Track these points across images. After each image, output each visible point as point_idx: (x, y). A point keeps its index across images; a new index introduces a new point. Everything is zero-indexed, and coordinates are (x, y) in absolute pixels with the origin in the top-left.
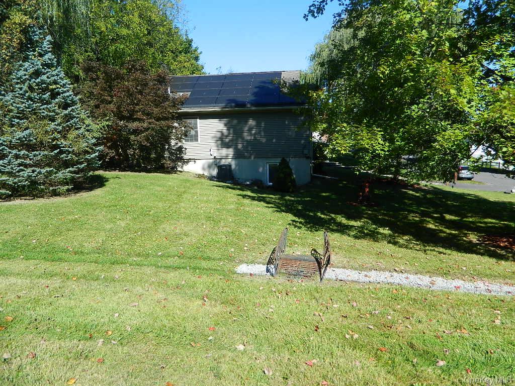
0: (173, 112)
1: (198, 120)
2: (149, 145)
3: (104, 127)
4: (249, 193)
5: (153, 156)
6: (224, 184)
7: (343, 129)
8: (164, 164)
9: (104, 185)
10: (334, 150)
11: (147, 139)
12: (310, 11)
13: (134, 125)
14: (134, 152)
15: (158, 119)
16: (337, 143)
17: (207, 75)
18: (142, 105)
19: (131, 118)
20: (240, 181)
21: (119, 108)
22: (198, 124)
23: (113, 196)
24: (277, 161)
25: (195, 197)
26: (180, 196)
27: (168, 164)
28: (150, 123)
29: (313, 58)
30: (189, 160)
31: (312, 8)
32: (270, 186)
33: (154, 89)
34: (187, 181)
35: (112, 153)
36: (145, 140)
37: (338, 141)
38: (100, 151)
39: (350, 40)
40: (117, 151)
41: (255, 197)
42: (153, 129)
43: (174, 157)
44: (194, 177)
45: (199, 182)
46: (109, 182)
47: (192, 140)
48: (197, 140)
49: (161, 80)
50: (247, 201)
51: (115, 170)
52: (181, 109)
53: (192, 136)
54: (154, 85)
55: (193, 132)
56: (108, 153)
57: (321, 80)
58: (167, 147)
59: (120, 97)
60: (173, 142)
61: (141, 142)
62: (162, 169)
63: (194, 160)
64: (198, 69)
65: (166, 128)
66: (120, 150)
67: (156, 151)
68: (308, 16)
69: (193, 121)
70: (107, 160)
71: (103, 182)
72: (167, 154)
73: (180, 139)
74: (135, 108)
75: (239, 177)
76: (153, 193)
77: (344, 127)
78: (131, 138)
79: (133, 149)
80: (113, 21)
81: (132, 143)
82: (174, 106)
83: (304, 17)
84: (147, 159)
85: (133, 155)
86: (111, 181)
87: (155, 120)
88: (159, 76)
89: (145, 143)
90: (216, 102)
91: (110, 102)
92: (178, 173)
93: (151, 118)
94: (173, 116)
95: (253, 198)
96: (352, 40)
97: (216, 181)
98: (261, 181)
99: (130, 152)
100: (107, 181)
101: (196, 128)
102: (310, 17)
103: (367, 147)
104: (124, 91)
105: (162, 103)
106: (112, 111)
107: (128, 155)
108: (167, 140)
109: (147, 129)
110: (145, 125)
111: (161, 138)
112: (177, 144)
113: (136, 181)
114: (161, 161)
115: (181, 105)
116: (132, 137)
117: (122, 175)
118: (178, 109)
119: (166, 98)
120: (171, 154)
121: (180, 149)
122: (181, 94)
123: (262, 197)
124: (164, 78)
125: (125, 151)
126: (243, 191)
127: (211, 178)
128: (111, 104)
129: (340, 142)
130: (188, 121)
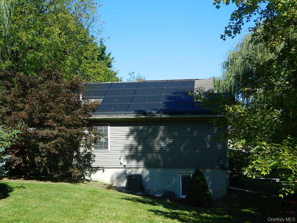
0: (84, 119)
1: (109, 127)
2: (57, 152)
3: (14, 135)
4: (161, 208)
5: (61, 164)
6: (134, 196)
7: (263, 147)
8: (71, 172)
9: (8, 196)
10: (253, 170)
11: (56, 147)
12: (227, 32)
13: (44, 132)
14: (42, 160)
15: (69, 126)
16: (257, 163)
17: (119, 82)
18: (54, 112)
19: (41, 125)
20: (151, 193)
21: (30, 115)
22: (109, 131)
23: (16, 209)
24: (191, 173)
25: (104, 212)
26: (86, 210)
27: (76, 172)
28: (60, 130)
29: (227, 65)
30: (97, 169)
31: (228, 29)
32: (183, 199)
33: (67, 96)
34: (94, 192)
35: (19, 161)
36: (54, 148)
37: (257, 161)
38: (7, 160)
39: (264, 49)
40: (24, 158)
41: (167, 213)
42: (63, 137)
43: (82, 164)
44: (102, 187)
45: (107, 194)
46: (12, 193)
47: (101, 148)
48: (107, 148)
49: (74, 88)
50: (159, 219)
51: (20, 178)
52: (92, 116)
53: (101, 143)
54: (67, 92)
55: (103, 140)
56: (15, 161)
57: (235, 87)
58: (75, 154)
59: (33, 104)
60: (82, 150)
61: (49, 149)
62: (69, 178)
63: (103, 169)
64: (111, 75)
65: (75, 136)
66: (27, 158)
67: (64, 158)
68: (225, 36)
69: (103, 128)
70: (13, 167)
71: (8, 193)
72: (75, 162)
73: (89, 146)
74: (46, 115)
75: (149, 188)
76: (58, 207)
77: (263, 145)
78: (40, 146)
79: (41, 157)
80: (34, 32)
81: (41, 150)
82: (85, 113)
83: (222, 38)
84: (54, 168)
85: (41, 163)
86: (16, 191)
87: (66, 127)
88: (72, 84)
89: (54, 151)
90: (128, 109)
91: (22, 110)
92: (85, 182)
93: (61, 125)
94: (83, 123)
95: (166, 215)
96: (265, 49)
97: (125, 192)
98: (174, 193)
99: (38, 159)
100: (11, 191)
101: (107, 135)
102: (227, 37)
103: (290, 168)
104: (37, 99)
105: (73, 110)
106: (24, 119)
107: (35, 162)
108: (76, 147)
109: (56, 137)
110: (56, 132)
111: (70, 145)
112: (85, 151)
113: (41, 192)
114: (68, 170)
115: (92, 111)
116: (41, 144)
117: (26, 185)
118: (89, 116)
119: (78, 105)
120: (79, 160)
121: (89, 157)
122: (93, 100)
123: (175, 213)
124: (77, 86)
125: (32, 159)
126: (155, 205)
127: (120, 189)
128: (23, 112)
129: (260, 162)
130: (99, 128)
